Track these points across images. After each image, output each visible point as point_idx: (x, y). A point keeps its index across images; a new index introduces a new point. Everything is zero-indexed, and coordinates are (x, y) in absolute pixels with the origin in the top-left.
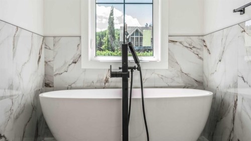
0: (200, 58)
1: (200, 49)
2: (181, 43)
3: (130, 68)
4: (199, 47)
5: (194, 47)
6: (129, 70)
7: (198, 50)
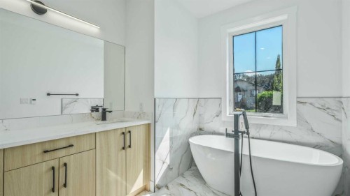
0: (338, 119)
1: (336, 110)
2: (311, 104)
3: (241, 132)
4: (335, 108)
5: (328, 108)
6: (240, 134)
7: (334, 112)
